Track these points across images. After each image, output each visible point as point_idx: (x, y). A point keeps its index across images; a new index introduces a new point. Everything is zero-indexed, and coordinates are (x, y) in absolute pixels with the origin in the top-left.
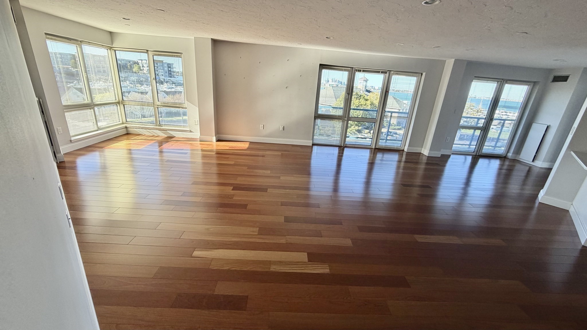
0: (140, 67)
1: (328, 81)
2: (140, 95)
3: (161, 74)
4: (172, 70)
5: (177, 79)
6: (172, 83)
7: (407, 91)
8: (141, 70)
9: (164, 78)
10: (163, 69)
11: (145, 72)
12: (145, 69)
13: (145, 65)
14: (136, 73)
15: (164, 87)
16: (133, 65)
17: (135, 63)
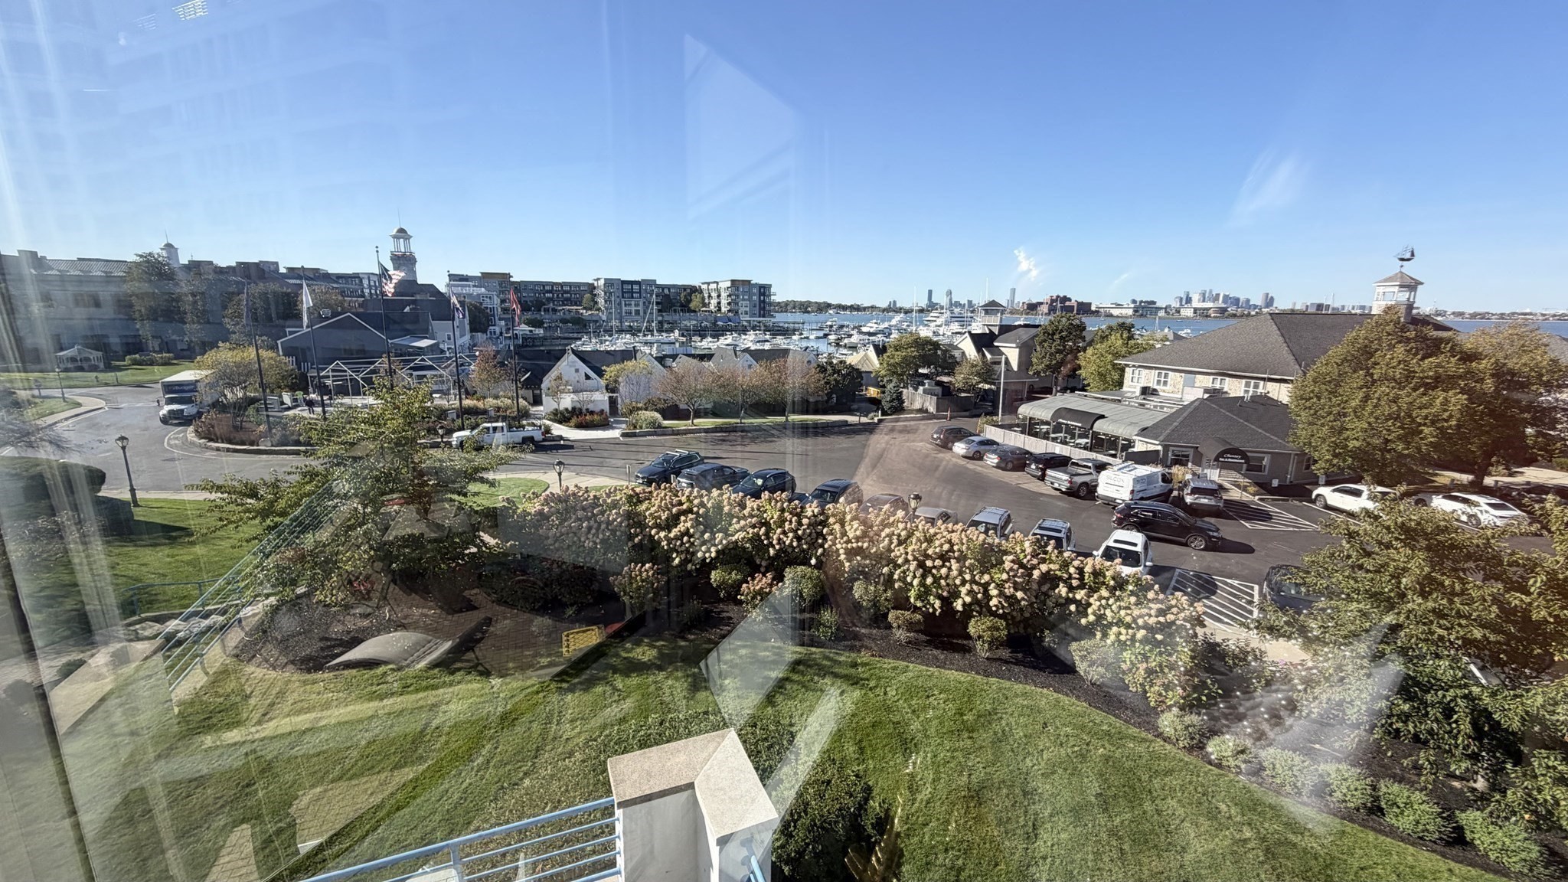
0: (703, 298)
1: (1189, 300)
2: (695, 362)
3: (743, 309)
4: (767, 299)
6: (764, 330)
7: (1526, 314)
8: (705, 305)
9: (749, 319)
10: (749, 300)
11: (712, 307)
12: (714, 302)
13: (714, 294)
14: (695, 311)
15: (749, 341)
16: (690, 294)
17: (694, 290)
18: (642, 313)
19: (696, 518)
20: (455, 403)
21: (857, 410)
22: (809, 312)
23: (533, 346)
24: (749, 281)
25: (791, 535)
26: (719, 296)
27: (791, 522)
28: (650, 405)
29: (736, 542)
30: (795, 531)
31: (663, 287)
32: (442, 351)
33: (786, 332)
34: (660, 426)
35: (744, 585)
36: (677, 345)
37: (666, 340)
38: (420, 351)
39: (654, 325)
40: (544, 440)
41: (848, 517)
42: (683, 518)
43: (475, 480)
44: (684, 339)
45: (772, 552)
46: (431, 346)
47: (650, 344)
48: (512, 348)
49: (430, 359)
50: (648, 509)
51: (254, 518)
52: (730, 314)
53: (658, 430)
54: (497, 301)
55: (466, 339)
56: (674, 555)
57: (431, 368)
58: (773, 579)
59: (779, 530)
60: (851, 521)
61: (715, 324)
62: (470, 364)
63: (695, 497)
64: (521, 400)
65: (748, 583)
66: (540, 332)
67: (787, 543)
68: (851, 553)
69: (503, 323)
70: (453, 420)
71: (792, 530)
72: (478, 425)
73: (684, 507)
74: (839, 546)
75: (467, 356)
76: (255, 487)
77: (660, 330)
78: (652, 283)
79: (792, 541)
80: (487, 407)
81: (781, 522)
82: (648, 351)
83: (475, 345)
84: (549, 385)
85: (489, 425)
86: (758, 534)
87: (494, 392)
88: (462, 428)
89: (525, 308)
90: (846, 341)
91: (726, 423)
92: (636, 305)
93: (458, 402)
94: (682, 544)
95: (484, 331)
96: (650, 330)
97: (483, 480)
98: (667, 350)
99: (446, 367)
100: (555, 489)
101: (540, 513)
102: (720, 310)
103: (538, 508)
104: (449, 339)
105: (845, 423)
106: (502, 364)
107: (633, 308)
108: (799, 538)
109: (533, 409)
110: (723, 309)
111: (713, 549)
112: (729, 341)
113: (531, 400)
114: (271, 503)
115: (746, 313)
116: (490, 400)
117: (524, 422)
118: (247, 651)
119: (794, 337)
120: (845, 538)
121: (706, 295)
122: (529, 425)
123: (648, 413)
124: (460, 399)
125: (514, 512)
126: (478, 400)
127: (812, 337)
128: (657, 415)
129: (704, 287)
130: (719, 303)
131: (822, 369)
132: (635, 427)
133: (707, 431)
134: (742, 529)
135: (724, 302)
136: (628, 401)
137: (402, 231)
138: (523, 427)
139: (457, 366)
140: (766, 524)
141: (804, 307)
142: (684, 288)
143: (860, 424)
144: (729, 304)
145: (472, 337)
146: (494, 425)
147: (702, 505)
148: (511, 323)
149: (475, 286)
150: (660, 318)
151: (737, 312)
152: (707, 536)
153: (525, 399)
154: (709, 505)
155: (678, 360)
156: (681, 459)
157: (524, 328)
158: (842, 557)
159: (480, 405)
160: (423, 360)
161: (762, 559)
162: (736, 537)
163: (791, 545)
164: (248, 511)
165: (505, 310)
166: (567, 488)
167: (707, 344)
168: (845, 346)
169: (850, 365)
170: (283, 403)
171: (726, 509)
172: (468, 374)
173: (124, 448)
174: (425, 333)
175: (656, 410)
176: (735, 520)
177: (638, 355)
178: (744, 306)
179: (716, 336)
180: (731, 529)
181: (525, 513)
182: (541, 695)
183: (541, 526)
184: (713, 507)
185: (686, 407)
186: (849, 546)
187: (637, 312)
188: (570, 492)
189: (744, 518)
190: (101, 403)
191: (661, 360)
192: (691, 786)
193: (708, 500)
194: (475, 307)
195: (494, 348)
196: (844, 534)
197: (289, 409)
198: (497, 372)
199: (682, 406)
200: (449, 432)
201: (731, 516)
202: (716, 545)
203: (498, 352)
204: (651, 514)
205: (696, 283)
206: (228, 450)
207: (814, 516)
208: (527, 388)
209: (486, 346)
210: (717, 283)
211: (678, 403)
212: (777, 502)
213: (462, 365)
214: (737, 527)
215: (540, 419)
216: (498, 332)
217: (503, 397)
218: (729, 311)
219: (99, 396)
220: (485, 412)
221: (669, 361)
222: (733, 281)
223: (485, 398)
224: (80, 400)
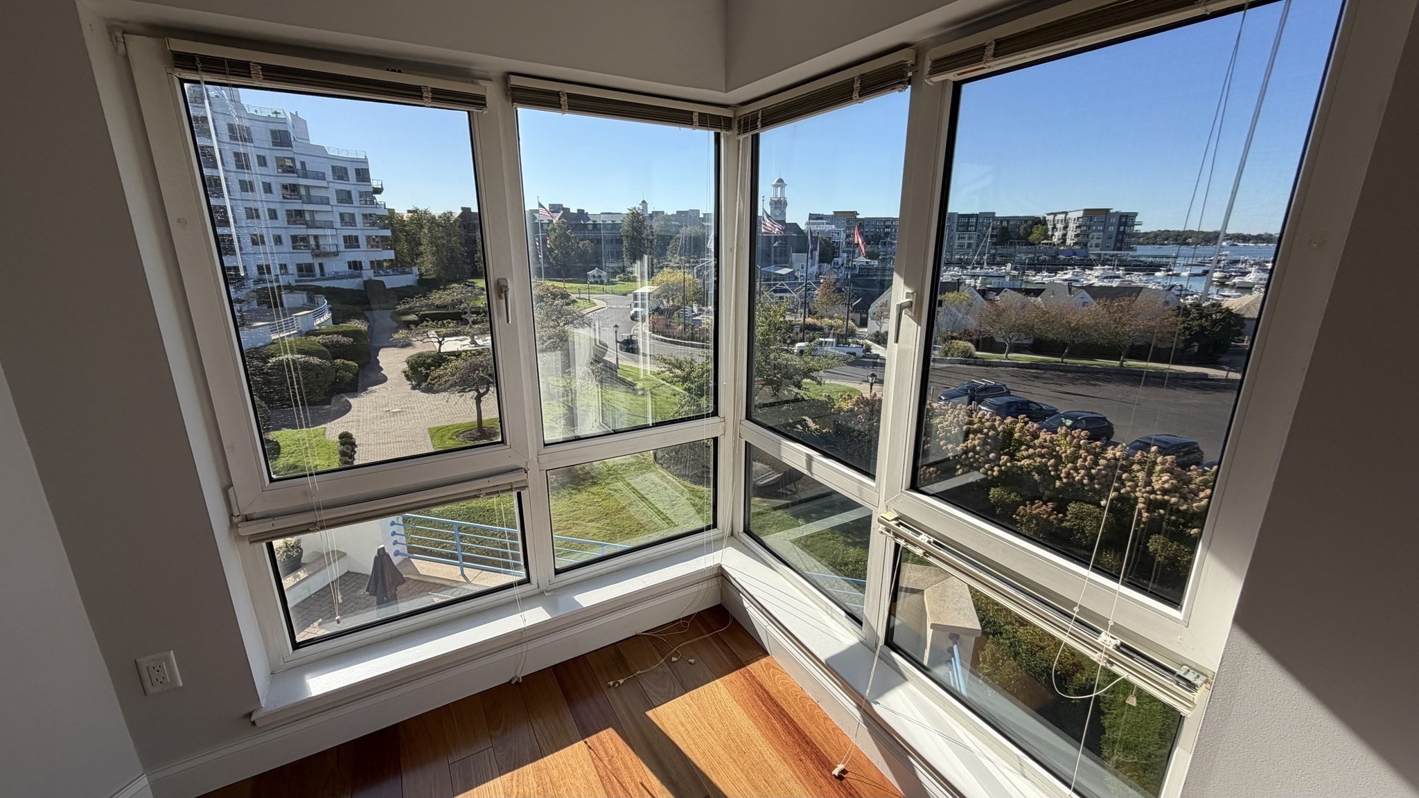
0: (1047, 230)
2: (1020, 296)
3: (1094, 242)
4: (1128, 230)
5: (1138, 253)
6: (1117, 265)
8: (1047, 237)
9: (1100, 252)
10: (1103, 231)
11: (1055, 240)
12: (1058, 234)
13: (1059, 226)
14: (1033, 244)
15: (1094, 277)
16: (1031, 227)
17: (1039, 222)
18: (974, 246)
19: (985, 439)
20: (800, 320)
21: (1227, 364)
22: (1188, 244)
23: (867, 275)
24: (1108, 210)
25: (1082, 472)
26: (1066, 228)
27: (1085, 460)
28: (966, 335)
29: (1021, 468)
30: (1088, 469)
31: (1002, 219)
32: (796, 278)
33: (1151, 268)
34: (971, 356)
35: (1022, 507)
36: (1007, 279)
37: (996, 274)
38: (782, 277)
39: (985, 257)
40: (864, 357)
41: (1158, 468)
42: (971, 436)
43: (808, 378)
44: (1016, 273)
45: (1058, 483)
46: (789, 273)
47: (974, 276)
48: (849, 277)
49: (787, 284)
50: (941, 423)
51: (679, 381)
52: (1077, 247)
53: (968, 358)
54: (843, 236)
55: (814, 269)
56: (958, 467)
57: (785, 291)
58: (1053, 509)
59: (1070, 465)
60: (1162, 471)
61: (1055, 257)
62: (815, 289)
63: (988, 420)
64: (850, 322)
65: (1026, 506)
66: (875, 263)
67: (1077, 478)
68: (1152, 505)
69: (845, 255)
70: (797, 334)
71: (1083, 467)
72: (814, 339)
73: (975, 426)
74: (1138, 494)
75: (814, 283)
76: (680, 363)
77: (990, 264)
78: (991, 216)
79: (1083, 478)
80: (823, 325)
81: (1074, 458)
82: (973, 284)
83: (820, 274)
84: (875, 311)
85: (823, 339)
86: (1045, 465)
87: (830, 313)
88: (802, 341)
89: (867, 241)
90: (1236, 280)
91: (1044, 361)
92: (970, 238)
93: (802, 319)
94: (967, 458)
95: (829, 262)
96: (980, 264)
97: (813, 378)
98: (994, 283)
99: (798, 291)
100: (867, 395)
101: (852, 410)
102: (1064, 242)
103: (850, 406)
104: (803, 268)
105: (1205, 377)
106: (840, 290)
107: (966, 242)
108: (1092, 478)
109: (860, 330)
110: (1069, 242)
111: (996, 469)
112: (1068, 276)
113: (858, 322)
114: (689, 374)
115: (1097, 246)
116: (827, 319)
117: (850, 340)
118: (666, 463)
119: (1157, 274)
120: (1148, 489)
121: (1050, 227)
122: (853, 343)
123: (961, 343)
124: (805, 317)
125: (832, 407)
126: (817, 319)
127: (1185, 274)
128: (971, 346)
129: (1050, 218)
130: (1065, 235)
131: (1185, 311)
132: (947, 355)
133: (1018, 365)
134: (1029, 457)
135: (1071, 234)
136: (943, 329)
137: (780, 181)
138: (849, 344)
139: (806, 291)
140: (1058, 458)
141: (1181, 238)
142: (1025, 220)
143: (1227, 380)
144: (1077, 236)
145: (820, 267)
146: (826, 340)
147: (993, 427)
148: (852, 254)
149: (827, 223)
150: (993, 251)
151: (1085, 245)
152: (992, 455)
153: (853, 321)
154: (1000, 429)
155: (1002, 293)
156: (986, 389)
157: (862, 260)
158: (1140, 506)
159: (818, 323)
160: (782, 285)
161: (1047, 489)
162: (1022, 463)
163: (1081, 481)
164: (677, 376)
165: (849, 244)
166: (875, 395)
167: (1042, 278)
168: (1233, 286)
169: (1228, 310)
170: (693, 312)
171: (1016, 435)
172: (812, 297)
173: (616, 332)
174: (786, 263)
175: (971, 341)
176: (1023, 447)
177: (962, 288)
178: (1096, 237)
179: (1054, 270)
180: (1018, 455)
181: (840, 410)
182: (832, 542)
183: (851, 420)
184: (1004, 431)
185: (1002, 340)
186: (1152, 497)
187: (969, 245)
188: (877, 398)
189: (1034, 447)
190: (604, 304)
191: (983, 293)
192: (921, 592)
193: (999, 425)
194: (825, 241)
195: (835, 276)
196: (1148, 483)
197: (696, 315)
198: (834, 296)
199: (999, 339)
200: (794, 342)
201: (1020, 443)
202: (999, 466)
203: (838, 280)
204: (942, 427)
205: (1039, 213)
206: (662, 340)
207: (1115, 459)
208: (856, 312)
209: (830, 275)
210: (1066, 213)
211: (994, 335)
212: (1074, 438)
213: (809, 290)
214: (1025, 453)
215: (863, 339)
216: (840, 263)
217: (837, 318)
218: (1075, 244)
219: (603, 300)
220: (821, 329)
221: (992, 295)
222: (1086, 210)
223: (822, 317)
224: (595, 301)
